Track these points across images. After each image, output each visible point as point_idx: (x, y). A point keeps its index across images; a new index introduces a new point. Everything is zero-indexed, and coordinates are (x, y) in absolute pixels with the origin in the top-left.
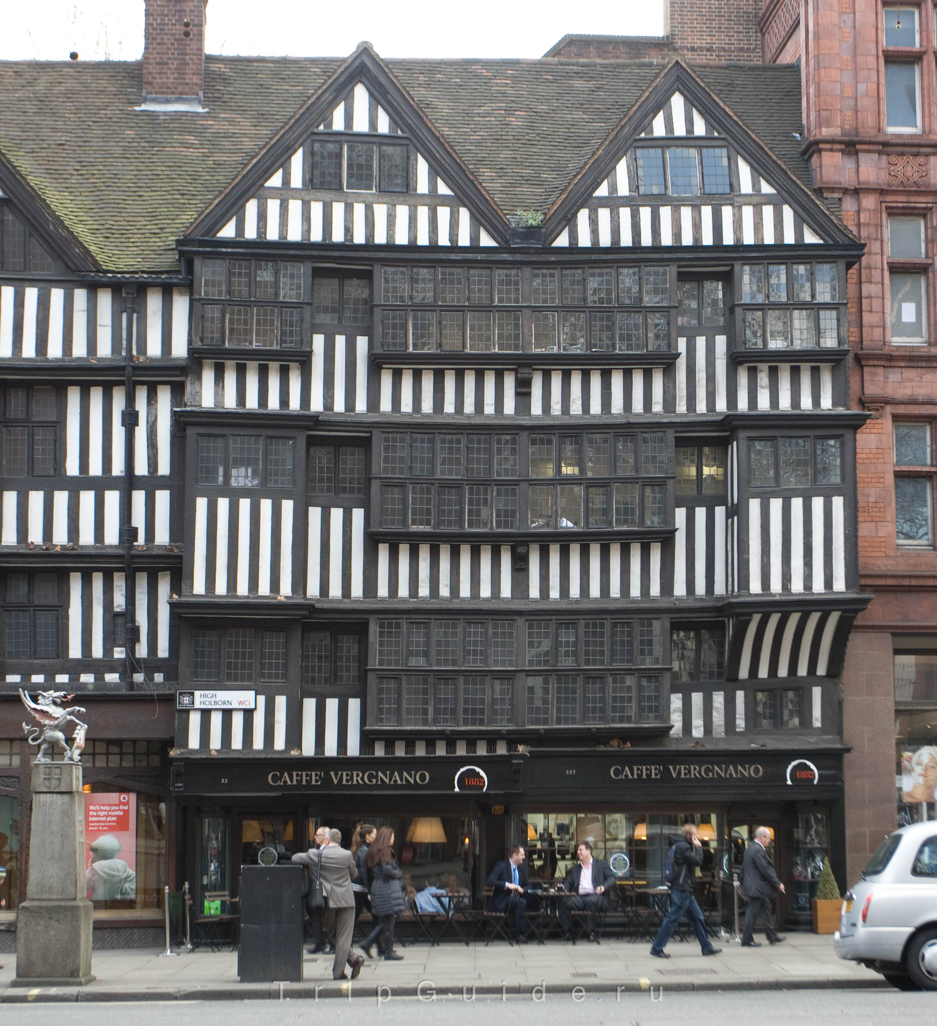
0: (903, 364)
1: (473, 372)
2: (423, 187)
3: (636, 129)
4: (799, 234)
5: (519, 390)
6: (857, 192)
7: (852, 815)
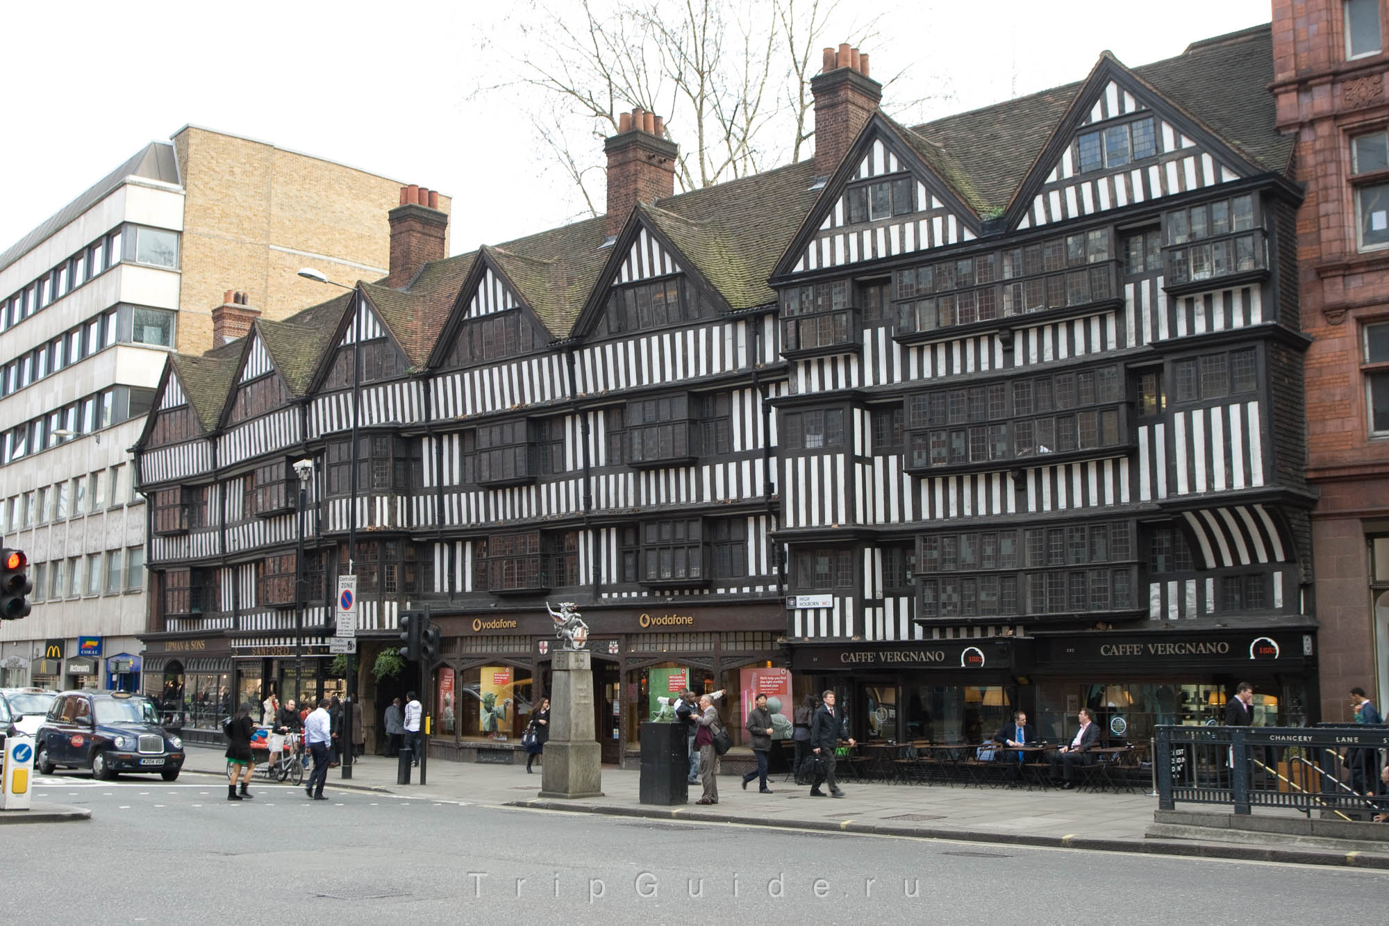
0: (1363, 270)
1: (972, 340)
2: (922, 206)
3: (1077, 120)
4: (1218, 175)
5: (1007, 348)
6: (1312, 123)
7: (1326, 687)
